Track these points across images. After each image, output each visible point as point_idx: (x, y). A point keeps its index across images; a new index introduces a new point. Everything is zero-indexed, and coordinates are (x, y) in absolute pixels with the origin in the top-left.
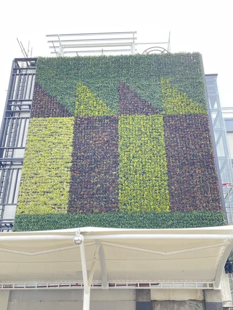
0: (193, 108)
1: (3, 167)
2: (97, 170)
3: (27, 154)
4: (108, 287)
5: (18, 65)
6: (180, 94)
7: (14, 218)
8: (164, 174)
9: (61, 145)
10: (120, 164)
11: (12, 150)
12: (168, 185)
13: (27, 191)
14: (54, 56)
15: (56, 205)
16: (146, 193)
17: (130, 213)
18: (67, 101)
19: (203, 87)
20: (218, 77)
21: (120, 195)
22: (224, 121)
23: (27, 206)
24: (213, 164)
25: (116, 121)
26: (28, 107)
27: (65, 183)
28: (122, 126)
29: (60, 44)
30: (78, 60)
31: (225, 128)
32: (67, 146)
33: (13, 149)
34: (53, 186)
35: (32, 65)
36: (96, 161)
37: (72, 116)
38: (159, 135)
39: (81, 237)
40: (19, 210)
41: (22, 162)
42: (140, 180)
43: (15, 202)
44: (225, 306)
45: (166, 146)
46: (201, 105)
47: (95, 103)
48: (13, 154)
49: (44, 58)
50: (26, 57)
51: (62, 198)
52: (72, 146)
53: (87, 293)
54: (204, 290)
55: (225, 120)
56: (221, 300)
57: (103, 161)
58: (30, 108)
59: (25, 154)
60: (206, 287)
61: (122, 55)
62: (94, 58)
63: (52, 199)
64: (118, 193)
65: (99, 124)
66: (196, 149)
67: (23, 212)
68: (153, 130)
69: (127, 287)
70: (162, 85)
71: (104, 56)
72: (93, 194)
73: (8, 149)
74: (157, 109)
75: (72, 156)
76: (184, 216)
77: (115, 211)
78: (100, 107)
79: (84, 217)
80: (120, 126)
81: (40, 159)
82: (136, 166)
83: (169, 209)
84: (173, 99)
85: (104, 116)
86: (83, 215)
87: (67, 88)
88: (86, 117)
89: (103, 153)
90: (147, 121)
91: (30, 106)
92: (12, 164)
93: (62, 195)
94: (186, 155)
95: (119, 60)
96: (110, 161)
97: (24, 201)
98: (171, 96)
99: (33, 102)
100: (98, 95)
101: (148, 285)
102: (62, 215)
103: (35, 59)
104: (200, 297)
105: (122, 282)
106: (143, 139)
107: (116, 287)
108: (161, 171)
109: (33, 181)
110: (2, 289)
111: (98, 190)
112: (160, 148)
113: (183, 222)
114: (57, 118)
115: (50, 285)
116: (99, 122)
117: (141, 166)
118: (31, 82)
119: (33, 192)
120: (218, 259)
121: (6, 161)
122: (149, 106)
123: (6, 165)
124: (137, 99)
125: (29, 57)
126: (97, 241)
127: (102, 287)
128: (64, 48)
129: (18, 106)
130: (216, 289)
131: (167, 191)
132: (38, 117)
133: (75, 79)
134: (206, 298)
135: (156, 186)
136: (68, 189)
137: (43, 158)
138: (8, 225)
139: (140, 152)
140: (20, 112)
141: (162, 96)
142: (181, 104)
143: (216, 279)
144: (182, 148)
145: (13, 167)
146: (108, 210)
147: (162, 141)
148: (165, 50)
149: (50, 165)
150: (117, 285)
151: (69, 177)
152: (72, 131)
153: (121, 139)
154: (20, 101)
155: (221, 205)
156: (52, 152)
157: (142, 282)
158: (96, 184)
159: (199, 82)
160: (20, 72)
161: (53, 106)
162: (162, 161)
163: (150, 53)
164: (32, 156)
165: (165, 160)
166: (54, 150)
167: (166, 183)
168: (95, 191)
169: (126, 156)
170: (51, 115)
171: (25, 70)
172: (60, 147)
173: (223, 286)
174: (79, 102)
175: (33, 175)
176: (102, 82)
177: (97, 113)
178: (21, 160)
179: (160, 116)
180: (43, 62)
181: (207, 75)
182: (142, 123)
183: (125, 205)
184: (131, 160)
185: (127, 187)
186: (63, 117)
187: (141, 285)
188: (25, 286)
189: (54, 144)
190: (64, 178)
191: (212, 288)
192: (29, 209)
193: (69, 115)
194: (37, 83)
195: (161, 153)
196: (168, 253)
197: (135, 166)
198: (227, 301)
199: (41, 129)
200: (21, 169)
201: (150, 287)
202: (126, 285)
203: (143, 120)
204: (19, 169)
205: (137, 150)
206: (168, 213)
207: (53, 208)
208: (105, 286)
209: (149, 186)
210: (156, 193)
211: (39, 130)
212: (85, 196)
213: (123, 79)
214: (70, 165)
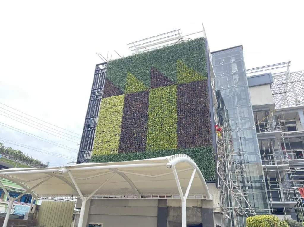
0: (197, 77)
4: (140, 198)
5: (99, 68)
6: (189, 69)
8: (175, 124)
10: (149, 120)
12: (177, 131)
13: (98, 142)
15: (112, 149)
16: (163, 137)
17: (152, 151)
18: (121, 85)
21: (147, 140)
24: (208, 114)
25: (147, 93)
27: (117, 136)
28: (151, 96)
29: (136, 48)
31: (247, 84)
32: (120, 113)
33: (95, 117)
34: (111, 138)
36: (135, 120)
37: (123, 94)
38: (173, 99)
40: (93, 153)
42: (160, 129)
43: (92, 149)
45: (177, 105)
46: (202, 74)
47: (137, 83)
48: (95, 121)
51: (115, 144)
52: (122, 112)
56: (213, 207)
58: (103, 93)
59: (98, 120)
60: (202, 198)
63: (110, 145)
65: (138, 97)
67: (95, 154)
68: (170, 95)
70: (178, 64)
72: (133, 141)
74: (173, 81)
75: (122, 118)
76: (186, 151)
77: (144, 150)
78: (139, 86)
80: (150, 96)
81: (105, 122)
84: (184, 73)
85: (141, 91)
86: (125, 155)
88: (131, 93)
90: (166, 90)
91: (103, 91)
97: (96, 148)
98: (183, 71)
99: (104, 89)
100: (138, 79)
101: (164, 197)
102: (115, 155)
104: (199, 205)
105: (149, 195)
106: (163, 102)
107: (145, 198)
108: (173, 122)
109: (101, 136)
111: (135, 138)
112: (173, 107)
114: (115, 96)
116: (138, 95)
117: (161, 121)
119: (101, 142)
122: (168, 80)
124: (161, 77)
127: (137, 198)
130: (209, 199)
131: (176, 135)
132: (106, 97)
133: (126, 71)
134: (203, 206)
135: (169, 133)
136: (118, 139)
137: (107, 121)
139: (161, 111)
141: (176, 73)
142: (189, 75)
146: (141, 150)
147: (175, 102)
148: (189, 39)
149: (110, 125)
151: (120, 131)
152: (123, 103)
153: (150, 104)
156: (112, 118)
157: (160, 195)
161: (114, 89)
164: (101, 121)
165: (176, 114)
166: (113, 116)
167: (175, 130)
168: (133, 139)
169: (152, 115)
170: (112, 95)
172: (116, 114)
174: (128, 84)
175: (101, 132)
177: (137, 90)
179: (175, 86)
180: (110, 64)
182: (163, 92)
183: (150, 146)
184: (155, 117)
185: (152, 135)
186: (119, 95)
187: (160, 197)
189: (113, 112)
190: (117, 132)
191: (205, 199)
192: (98, 152)
195: (174, 110)
196: (155, 176)
197: (157, 121)
198: (217, 207)
199: (107, 104)
201: (166, 198)
202: (151, 197)
203: (164, 90)
205: (159, 110)
206: (175, 150)
207: (110, 151)
208: (139, 197)
209: (165, 132)
210: (169, 137)
211: (105, 105)
212: (128, 143)
213: (154, 65)
214: (120, 124)
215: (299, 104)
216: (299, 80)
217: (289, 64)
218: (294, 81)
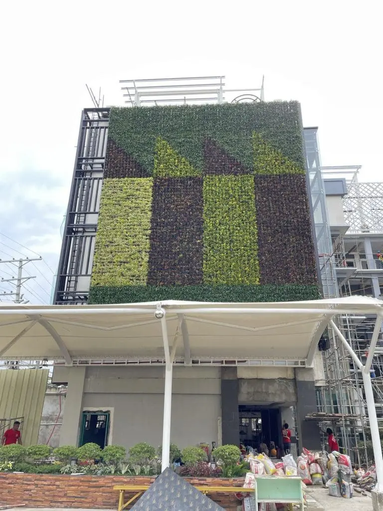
0: (289, 168)
1: (75, 234)
2: (179, 238)
3: (101, 220)
4: (191, 364)
5: (88, 116)
6: (274, 151)
7: (88, 290)
8: (254, 243)
9: (139, 210)
10: (205, 232)
11: (84, 215)
12: (259, 255)
13: (102, 261)
14: (129, 105)
15: (134, 276)
16: (233, 264)
17: (215, 285)
18: (145, 158)
19: (300, 143)
20: (319, 130)
21: (204, 265)
22: (323, 183)
23: (103, 278)
24: (309, 232)
25: (199, 182)
26: (100, 166)
27: (144, 253)
28: (208, 188)
29: (136, 92)
30: (156, 110)
31: (324, 191)
32: (146, 211)
33: (86, 214)
34: (130, 255)
35: (104, 116)
36: (178, 229)
37: (150, 176)
38: (248, 199)
39: (162, 311)
40: (94, 281)
41: (96, 229)
42: (227, 249)
43: (89, 273)
44: (318, 385)
45: (257, 211)
46: (298, 164)
47: (177, 161)
48: (85, 220)
49: (118, 108)
50: (97, 107)
51: (141, 269)
52: (151, 211)
53: (169, 370)
54: (295, 368)
55: (325, 182)
56: (313, 379)
57: (186, 229)
58: (103, 168)
59: (99, 220)
60: (298, 365)
61: (207, 105)
62: (176, 108)
63: (129, 269)
64: (202, 264)
65: (181, 186)
66: (291, 214)
67: (98, 284)
68: (242, 192)
69: (211, 364)
70: (254, 140)
71: (187, 105)
72: (175, 265)
73: (80, 214)
74: (247, 168)
75: (151, 222)
76: (276, 289)
77: (199, 283)
78: (182, 166)
79: (165, 289)
80: (205, 188)
81: (115, 225)
82: (223, 234)
83: (259, 282)
84: (266, 157)
85: (187, 176)
86: (164, 288)
87: (144, 144)
88: (167, 178)
89: (186, 219)
90: (236, 183)
91: (102, 164)
92: (84, 231)
93: (141, 265)
94: (279, 222)
95: (205, 110)
96: (193, 228)
97: (99, 272)
98: (264, 153)
99: (106, 160)
100: (180, 152)
101: (234, 362)
102: (141, 287)
103: (107, 110)
104: (290, 375)
105: (207, 359)
106: (231, 203)
107: (199, 364)
108: (250, 239)
109: (108, 249)
110: (78, 365)
111: (180, 260)
112: (250, 213)
113: (273, 296)
114: (133, 179)
115: (129, 361)
116: (182, 183)
117: (228, 234)
118: (103, 137)
119: (109, 262)
120: (312, 335)
121: (78, 228)
122: (238, 165)
123: (78, 232)
124: (225, 157)
125: (101, 107)
126: (180, 315)
127: (185, 364)
128: (141, 96)
129: (90, 164)
130: (309, 367)
131: (257, 262)
132: (113, 178)
133: (154, 133)
134: (297, 377)
135: (244, 256)
136: (147, 259)
137: (119, 224)
138: (82, 297)
139: (227, 218)
140: (91, 172)
141: (252, 153)
142: (274, 163)
143: (308, 357)
144: (275, 213)
145: (86, 234)
146: (192, 282)
147: (252, 206)
148: (258, 98)
149: (127, 233)
150: (201, 362)
151: (148, 246)
152: (151, 194)
153: (206, 203)
154: (91, 159)
155: (316, 277)
156: (129, 218)
157: (228, 359)
158: (178, 253)
159: (297, 137)
160: (90, 125)
161: (129, 164)
162: (252, 228)
163: (240, 102)
164: (106, 221)
165: (256, 227)
166: (131, 215)
167: (256, 253)
168: (176, 262)
169: (211, 222)
170: (127, 175)
171: (97, 123)
172: (138, 212)
173: (315, 363)
174: (158, 160)
175: (108, 243)
176: (185, 137)
177: (178, 173)
178: (95, 227)
179: (251, 177)
180: (116, 113)
181: (305, 129)
182: (230, 184)
183: (210, 276)
184: (216, 228)
185: (212, 258)
186: (141, 177)
187: (226, 362)
188: (102, 362)
189: (130, 208)
190: (143, 246)
191: (304, 366)
192: (105, 280)
193: (148, 175)
194: (110, 138)
195: (251, 219)
196: (257, 329)
197: (221, 234)
198: (320, 379)
199: (116, 191)
200: (94, 236)
201: (237, 365)
202: (210, 362)
203: (232, 181)
204: (92, 236)
205: (225, 215)
206: (257, 286)
207: (131, 280)
208: (188, 363)
209: (237, 256)
210: (245, 264)
211: (113, 192)
212: (166, 267)
213: (209, 133)
214: (149, 232)
215: (369, 232)
216: (370, 196)
217: (359, 170)
218: (364, 196)
